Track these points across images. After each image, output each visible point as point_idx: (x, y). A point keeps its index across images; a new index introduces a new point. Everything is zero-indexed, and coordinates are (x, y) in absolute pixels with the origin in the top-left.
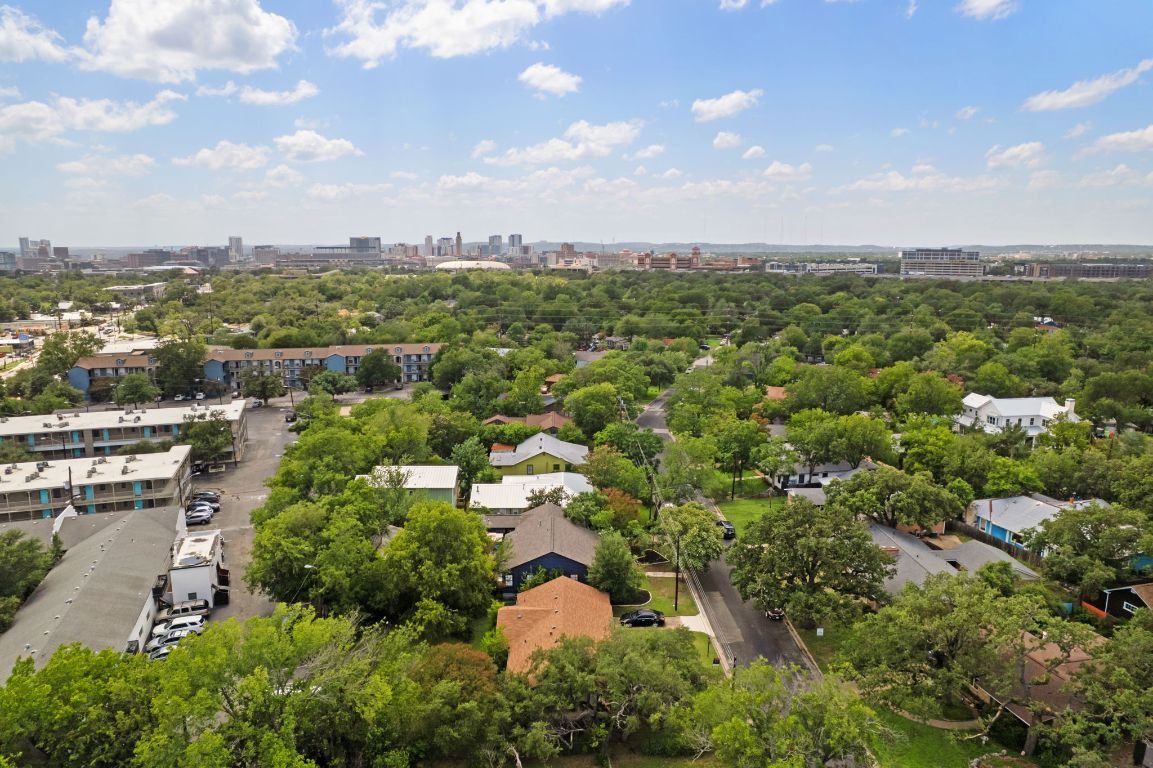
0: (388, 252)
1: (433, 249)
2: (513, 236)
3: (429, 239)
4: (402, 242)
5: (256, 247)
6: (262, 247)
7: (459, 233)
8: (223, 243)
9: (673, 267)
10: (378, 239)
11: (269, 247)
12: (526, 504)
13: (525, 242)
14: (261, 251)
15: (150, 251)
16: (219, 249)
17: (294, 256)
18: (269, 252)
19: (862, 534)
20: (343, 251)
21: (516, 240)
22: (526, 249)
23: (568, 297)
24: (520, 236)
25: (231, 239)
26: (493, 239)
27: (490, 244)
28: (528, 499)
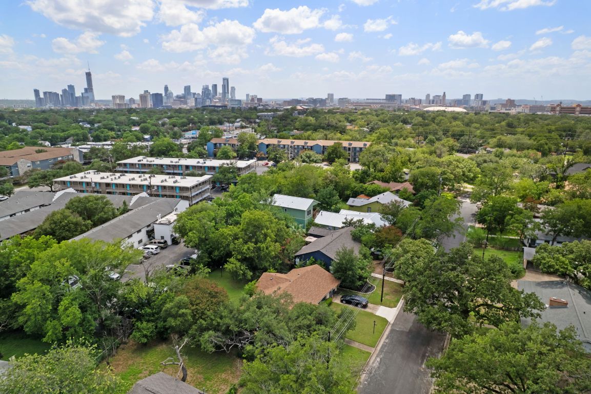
0: (405, 102)
1: (430, 101)
2: (477, 95)
3: (428, 96)
4: (413, 97)
5: (340, 99)
6: (342, 99)
7: (444, 93)
8: (324, 97)
9: (577, 113)
10: (401, 95)
11: (346, 99)
12: (341, 225)
13: (484, 99)
14: (342, 101)
15: (293, 100)
16: (322, 100)
17: (356, 103)
18: (346, 101)
19: (499, 279)
20: (382, 101)
21: (479, 97)
22: (485, 103)
23: (479, 125)
24: (482, 95)
25: (329, 94)
26: (465, 96)
27: (463, 98)
28: (343, 223)
